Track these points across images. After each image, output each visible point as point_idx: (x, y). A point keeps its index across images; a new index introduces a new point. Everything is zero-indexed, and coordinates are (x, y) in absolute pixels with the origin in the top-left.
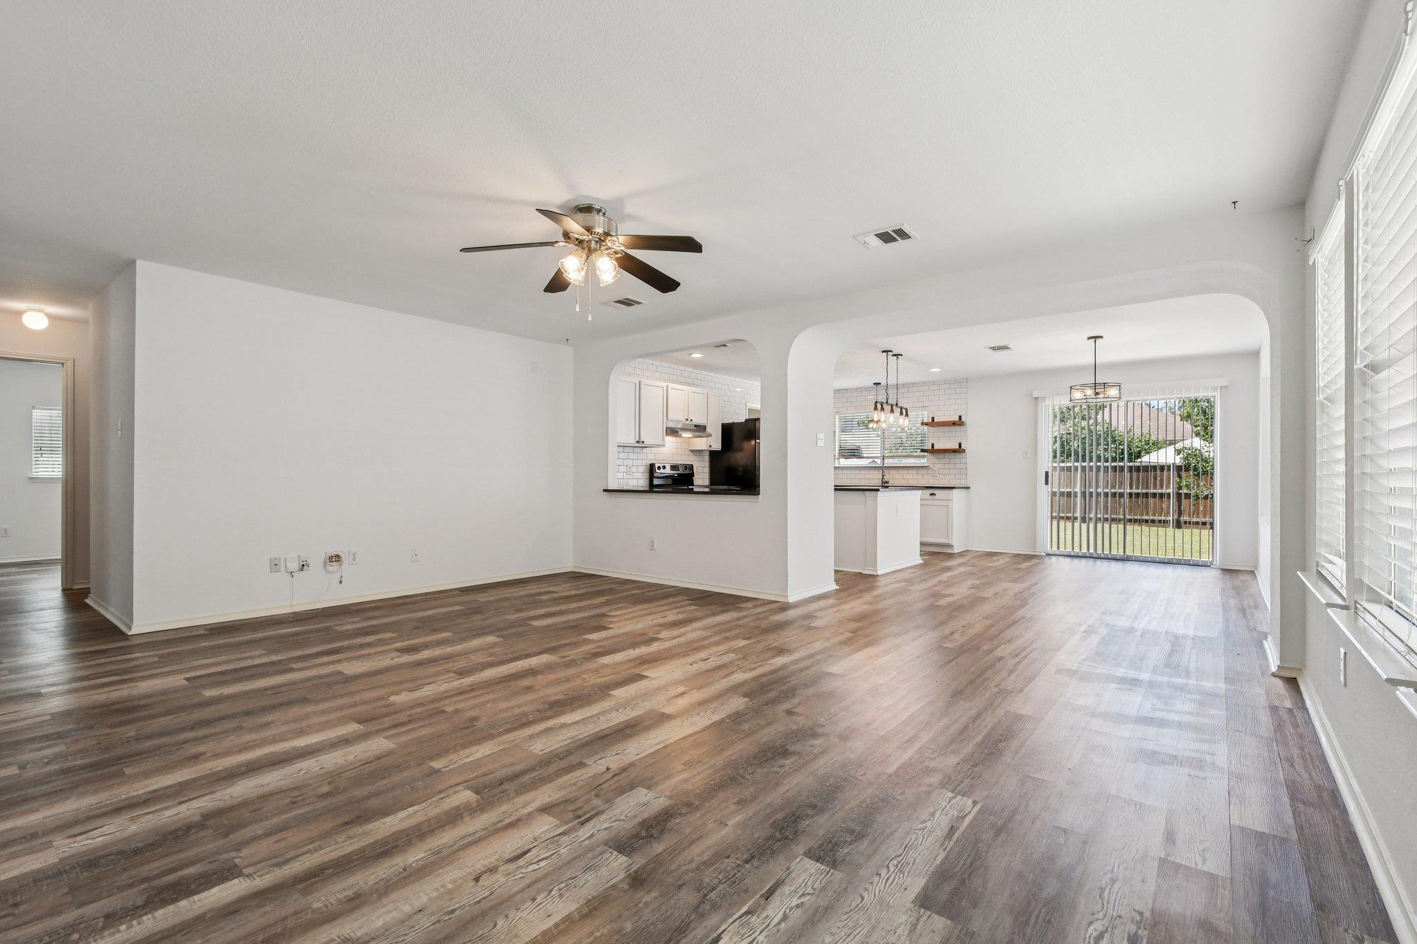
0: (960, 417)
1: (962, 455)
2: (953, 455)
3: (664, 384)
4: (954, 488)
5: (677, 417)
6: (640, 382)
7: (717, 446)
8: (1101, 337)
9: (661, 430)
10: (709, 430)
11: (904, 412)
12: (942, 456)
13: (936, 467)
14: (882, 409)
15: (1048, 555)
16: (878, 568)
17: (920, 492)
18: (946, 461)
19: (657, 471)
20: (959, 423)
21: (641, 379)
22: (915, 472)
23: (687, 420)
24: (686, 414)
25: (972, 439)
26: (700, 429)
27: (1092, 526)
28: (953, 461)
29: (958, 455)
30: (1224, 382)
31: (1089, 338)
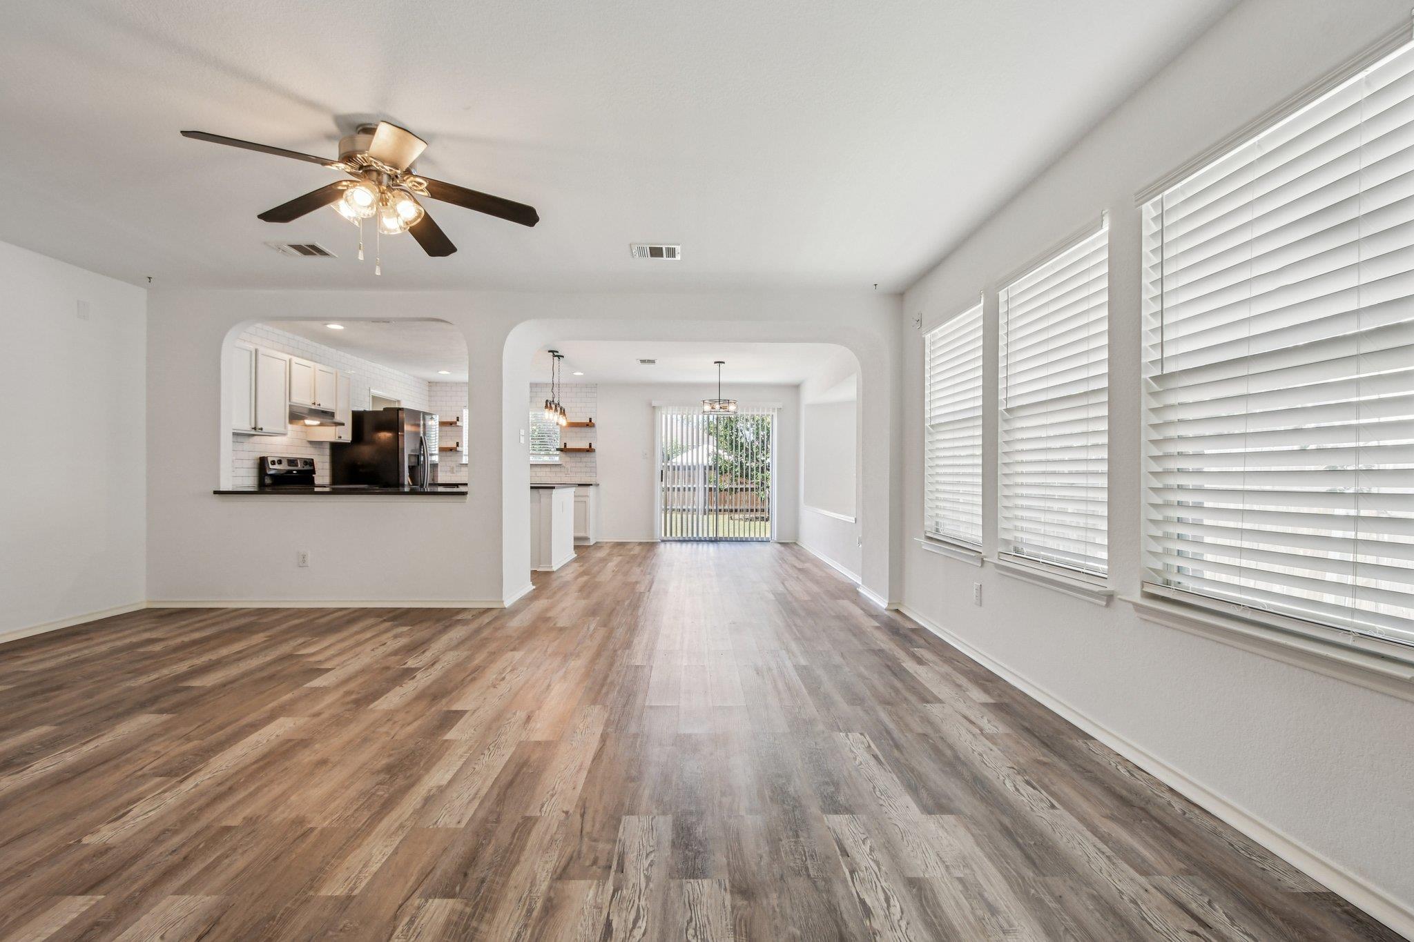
0: (590, 419)
1: (592, 454)
2: (583, 455)
3: (287, 357)
4: (591, 485)
5: (303, 400)
6: (256, 351)
7: (346, 435)
8: (723, 363)
9: (284, 413)
10: (338, 418)
11: (563, 412)
12: (574, 454)
13: (568, 466)
14: (551, 408)
15: (663, 541)
16: (553, 565)
17: (573, 490)
18: (579, 459)
19: (271, 466)
20: (590, 424)
21: (258, 347)
22: (548, 469)
23: (314, 404)
24: (313, 397)
25: (601, 439)
26: (326, 415)
27: (690, 516)
28: (585, 460)
29: (588, 454)
30: (779, 405)
31: (716, 363)
